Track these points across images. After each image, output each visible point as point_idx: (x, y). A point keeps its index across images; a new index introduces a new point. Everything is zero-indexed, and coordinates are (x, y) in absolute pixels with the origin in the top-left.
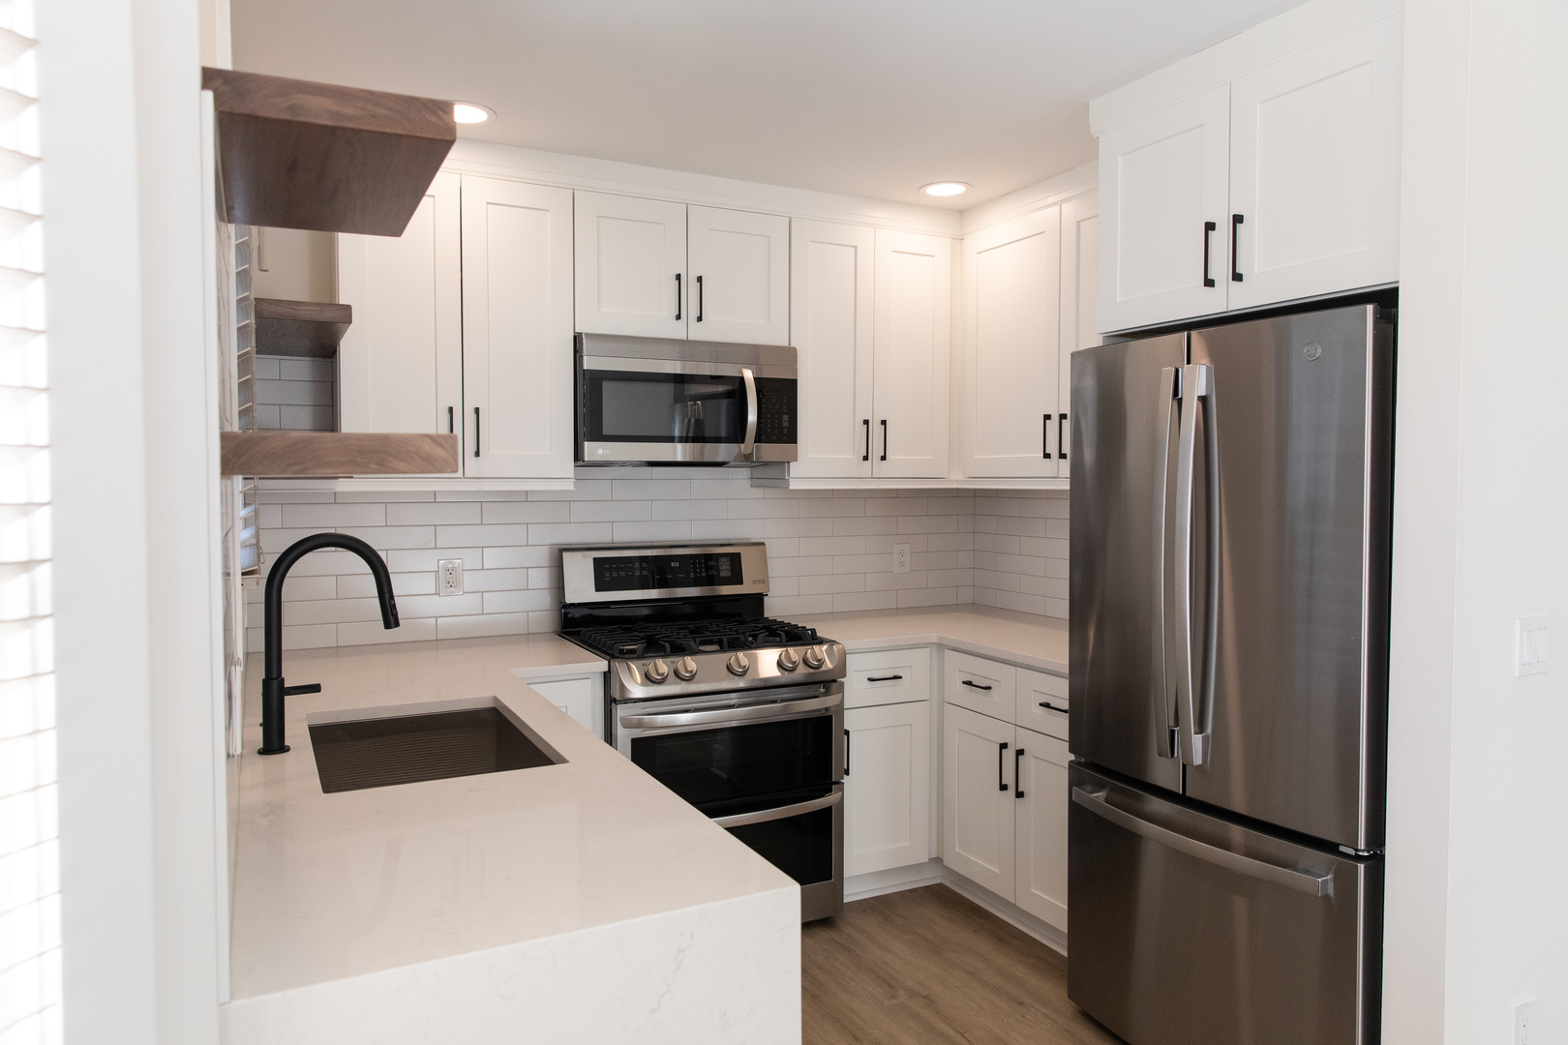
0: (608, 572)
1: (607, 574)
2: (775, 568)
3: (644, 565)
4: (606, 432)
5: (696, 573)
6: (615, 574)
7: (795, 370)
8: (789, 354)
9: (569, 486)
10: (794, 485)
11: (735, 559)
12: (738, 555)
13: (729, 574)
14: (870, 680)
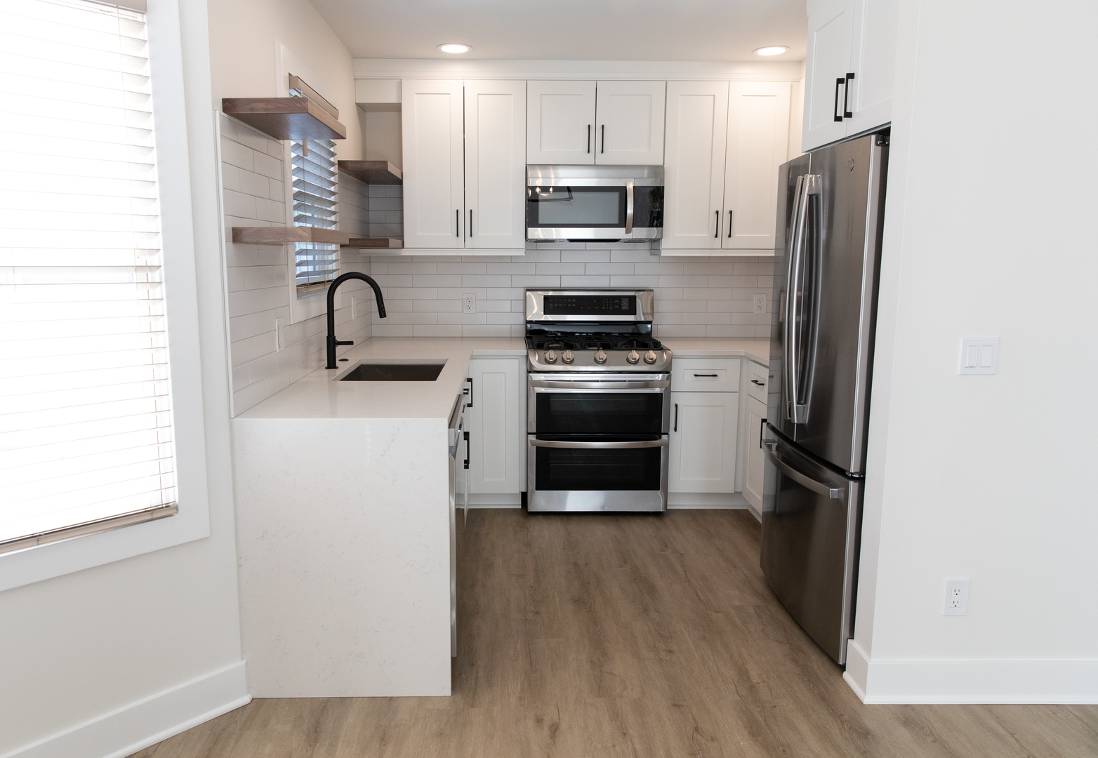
0: (552, 304)
1: (551, 305)
2: (661, 307)
3: (574, 300)
4: (540, 222)
5: (606, 307)
6: (556, 305)
7: (663, 180)
8: (658, 171)
9: (522, 253)
10: (664, 254)
11: (632, 300)
12: (634, 297)
13: (628, 308)
14: (696, 375)
